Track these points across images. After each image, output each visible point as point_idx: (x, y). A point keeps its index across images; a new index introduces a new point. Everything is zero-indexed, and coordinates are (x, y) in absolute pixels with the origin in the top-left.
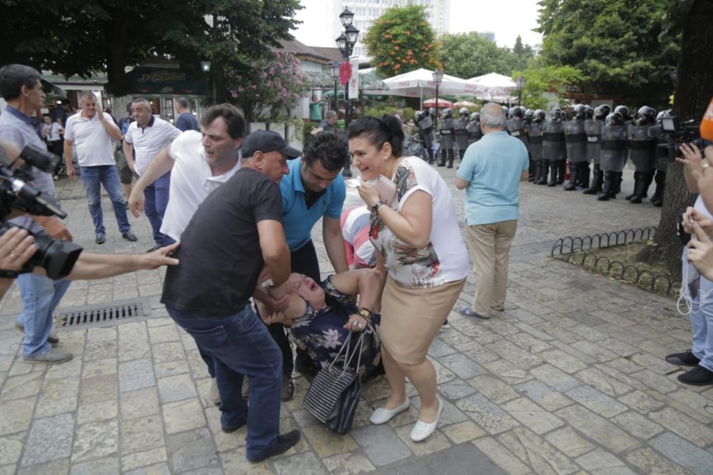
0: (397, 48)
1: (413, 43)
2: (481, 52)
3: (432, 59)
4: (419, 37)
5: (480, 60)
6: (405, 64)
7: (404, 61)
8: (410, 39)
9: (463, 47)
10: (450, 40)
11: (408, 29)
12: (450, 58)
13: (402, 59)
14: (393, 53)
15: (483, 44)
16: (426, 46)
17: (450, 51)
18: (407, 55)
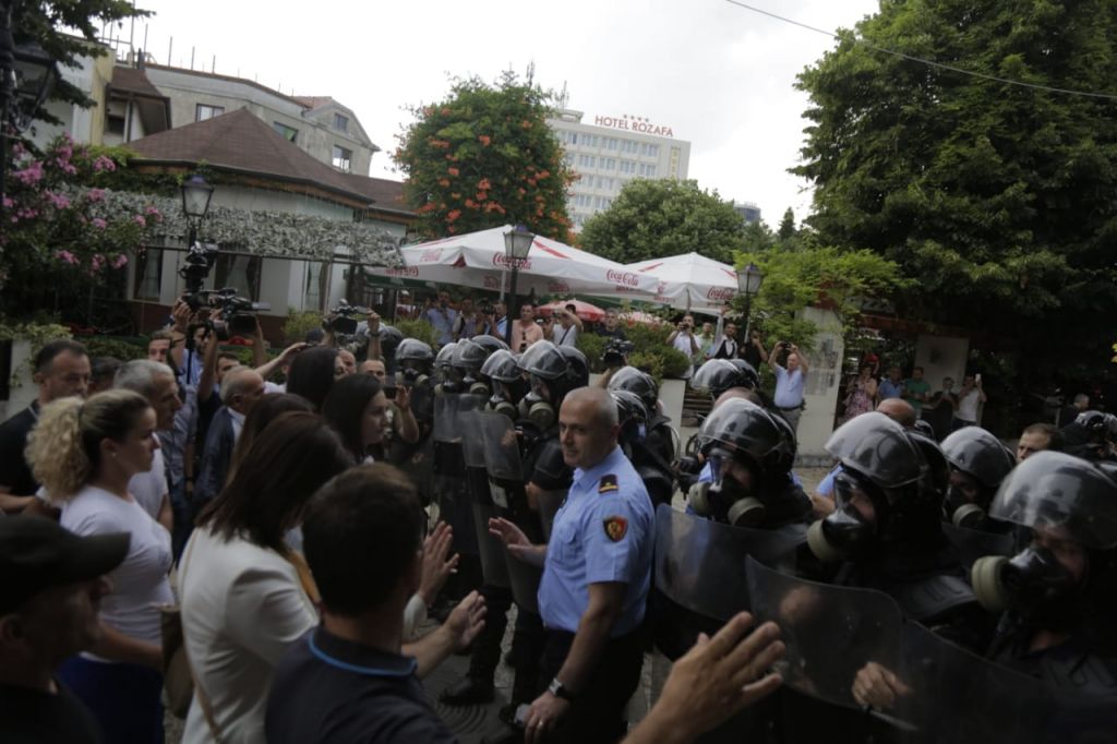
0: (455, 172)
1: (499, 164)
2: (701, 219)
3: (542, 206)
4: (511, 151)
5: (697, 233)
6: (472, 210)
7: (469, 203)
8: (488, 153)
9: (666, 206)
10: (645, 191)
11: (489, 132)
12: (639, 225)
13: (464, 197)
14: (446, 183)
15: (705, 205)
16: (531, 175)
17: (641, 212)
18: (480, 191)
